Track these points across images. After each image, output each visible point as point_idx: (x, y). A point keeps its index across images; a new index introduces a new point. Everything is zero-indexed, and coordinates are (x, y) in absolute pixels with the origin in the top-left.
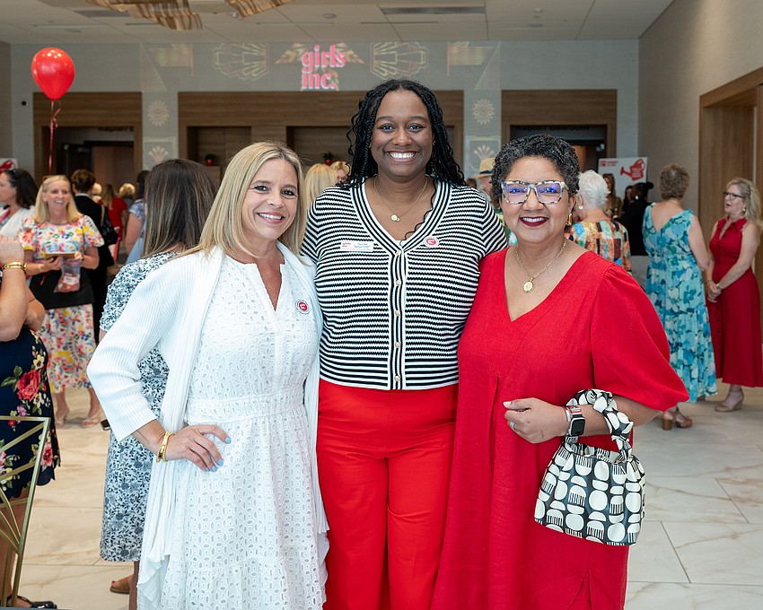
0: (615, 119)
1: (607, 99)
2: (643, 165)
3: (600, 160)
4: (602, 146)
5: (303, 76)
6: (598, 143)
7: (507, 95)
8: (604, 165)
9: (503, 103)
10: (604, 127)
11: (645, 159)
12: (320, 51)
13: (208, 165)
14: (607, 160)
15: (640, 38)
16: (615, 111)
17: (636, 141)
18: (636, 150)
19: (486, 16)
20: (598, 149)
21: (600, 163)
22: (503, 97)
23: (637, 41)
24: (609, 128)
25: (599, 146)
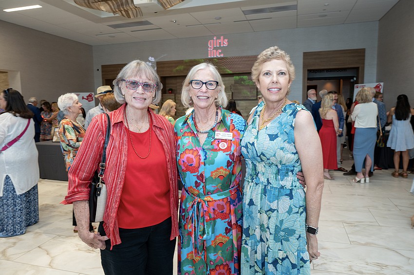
0: (364, 64)
1: (360, 54)
2: (380, 87)
3: (356, 85)
4: (355, 79)
5: (209, 52)
6: (352, 77)
7: (306, 55)
8: (358, 87)
9: (304, 59)
10: (357, 69)
11: (382, 84)
12: (216, 39)
13: (169, 93)
14: (359, 85)
15: (379, 20)
16: (364, 59)
17: (375, 75)
18: (375, 79)
19: (297, 11)
20: (352, 80)
21: (355, 87)
22: (304, 56)
23: (378, 22)
24: (360, 68)
25: (353, 79)
